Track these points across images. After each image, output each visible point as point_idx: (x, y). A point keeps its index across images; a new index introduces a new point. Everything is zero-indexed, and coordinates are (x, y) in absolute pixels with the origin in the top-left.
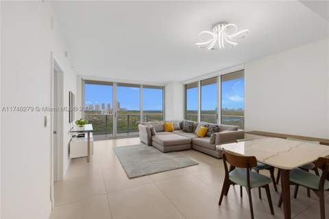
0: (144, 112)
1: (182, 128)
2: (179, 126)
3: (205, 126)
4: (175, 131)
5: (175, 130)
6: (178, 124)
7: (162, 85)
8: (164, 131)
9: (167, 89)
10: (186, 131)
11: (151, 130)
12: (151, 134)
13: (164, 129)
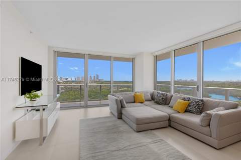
0: (115, 82)
1: (153, 99)
2: (150, 97)
3: (184, 99)
4: (146, 103)
5: (146, 101)
6: (149, 94)
7: (132, 57)
8: (134, 102)
9: (136, 61)
10: (158, 103)
11: (121, 102)
12: (121, 106)
13: (134, 100)
